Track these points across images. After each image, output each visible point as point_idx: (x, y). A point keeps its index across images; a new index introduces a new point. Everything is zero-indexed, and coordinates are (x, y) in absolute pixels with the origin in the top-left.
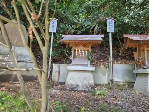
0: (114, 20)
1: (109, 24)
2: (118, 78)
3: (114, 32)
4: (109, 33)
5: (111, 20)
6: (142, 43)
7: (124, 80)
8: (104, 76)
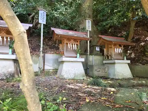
0: (47, 13)
1: (41, 15)
2: (48, 66)
3: (45, 24)
4: (41, 24)
5: (43, 11)
6: (60, 36)
7: (53, 68)
8: (35, 65)
